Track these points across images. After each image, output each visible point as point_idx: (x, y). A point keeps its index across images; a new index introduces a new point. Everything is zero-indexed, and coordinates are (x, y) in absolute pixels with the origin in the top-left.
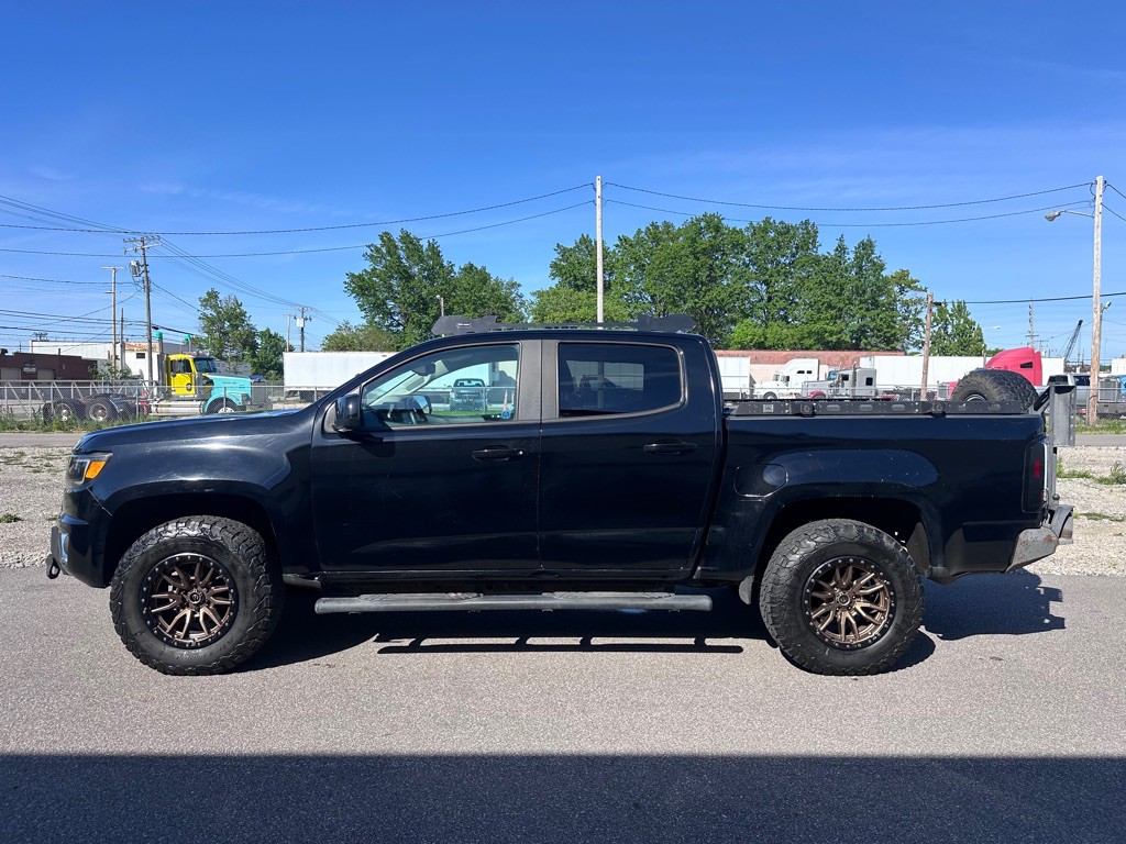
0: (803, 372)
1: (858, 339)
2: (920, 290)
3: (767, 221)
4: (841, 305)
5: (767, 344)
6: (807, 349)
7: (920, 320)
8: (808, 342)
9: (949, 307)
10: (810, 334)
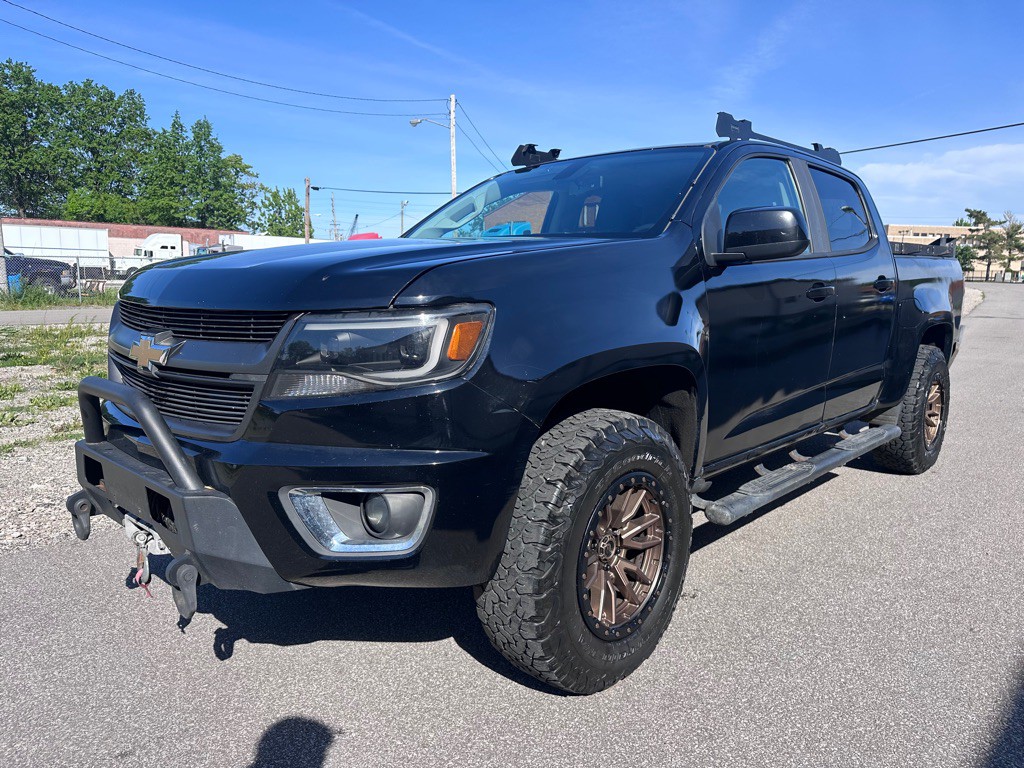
0: (166, 247)
1: (204, 219)
2: (252, 175)
3: (88, 84)
4: (185, 182)
5: (108, 217)
6: (151, 224)
7: (254, 203)
8: (152, 217)
9: (281, 194)
10: (154, 210)
